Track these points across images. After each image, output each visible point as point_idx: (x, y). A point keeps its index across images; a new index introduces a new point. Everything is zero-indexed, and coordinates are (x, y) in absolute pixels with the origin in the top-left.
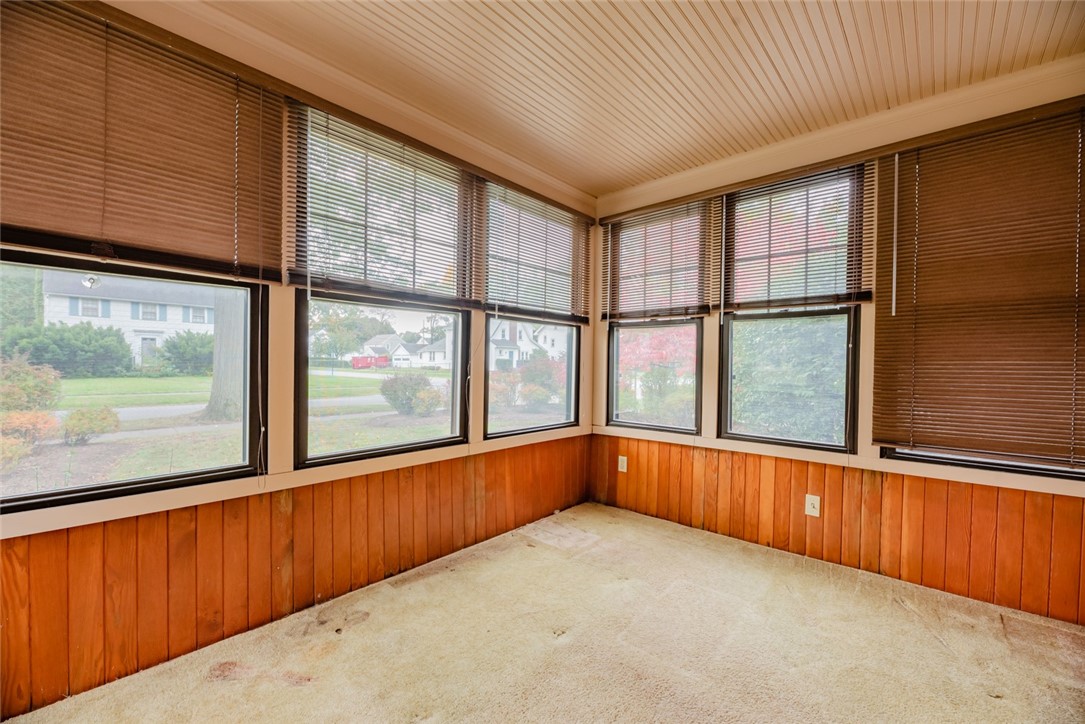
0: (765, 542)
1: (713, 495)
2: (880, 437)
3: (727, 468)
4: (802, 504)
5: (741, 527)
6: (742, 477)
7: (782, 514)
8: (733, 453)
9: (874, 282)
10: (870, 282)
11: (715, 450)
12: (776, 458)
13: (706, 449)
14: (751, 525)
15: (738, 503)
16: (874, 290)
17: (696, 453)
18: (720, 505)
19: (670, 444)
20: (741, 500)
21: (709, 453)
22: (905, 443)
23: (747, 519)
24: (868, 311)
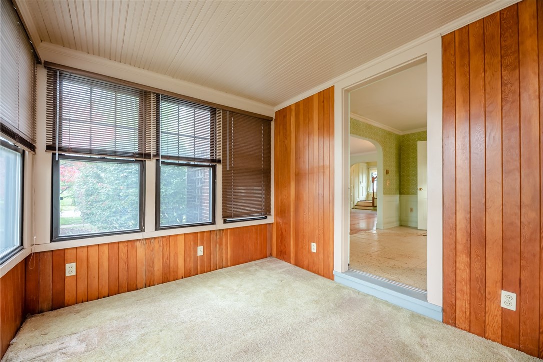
0: (181, 277)
1: (151, 265)
2: (225, 216)
3: (159, 246)
4: (196, 252)
5: (168, 276)
6: (168, 249)
7: (188, 260)
8: (162, 237)
9: (221, 157)
10: (219, 156)
11: (152, 238)
12: (185, 234)
13: (146, 239)
14: (173, 272)
15: (166, 264)
16: (221, 159)
17: (138, 244)
18: (156, 269)
19: (118, 243)
20: (168, 262)
21: (148, 241)
22: (230, 217)
23: (171, 270)
24: (219, 168)
